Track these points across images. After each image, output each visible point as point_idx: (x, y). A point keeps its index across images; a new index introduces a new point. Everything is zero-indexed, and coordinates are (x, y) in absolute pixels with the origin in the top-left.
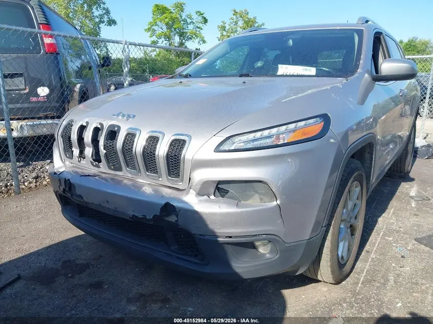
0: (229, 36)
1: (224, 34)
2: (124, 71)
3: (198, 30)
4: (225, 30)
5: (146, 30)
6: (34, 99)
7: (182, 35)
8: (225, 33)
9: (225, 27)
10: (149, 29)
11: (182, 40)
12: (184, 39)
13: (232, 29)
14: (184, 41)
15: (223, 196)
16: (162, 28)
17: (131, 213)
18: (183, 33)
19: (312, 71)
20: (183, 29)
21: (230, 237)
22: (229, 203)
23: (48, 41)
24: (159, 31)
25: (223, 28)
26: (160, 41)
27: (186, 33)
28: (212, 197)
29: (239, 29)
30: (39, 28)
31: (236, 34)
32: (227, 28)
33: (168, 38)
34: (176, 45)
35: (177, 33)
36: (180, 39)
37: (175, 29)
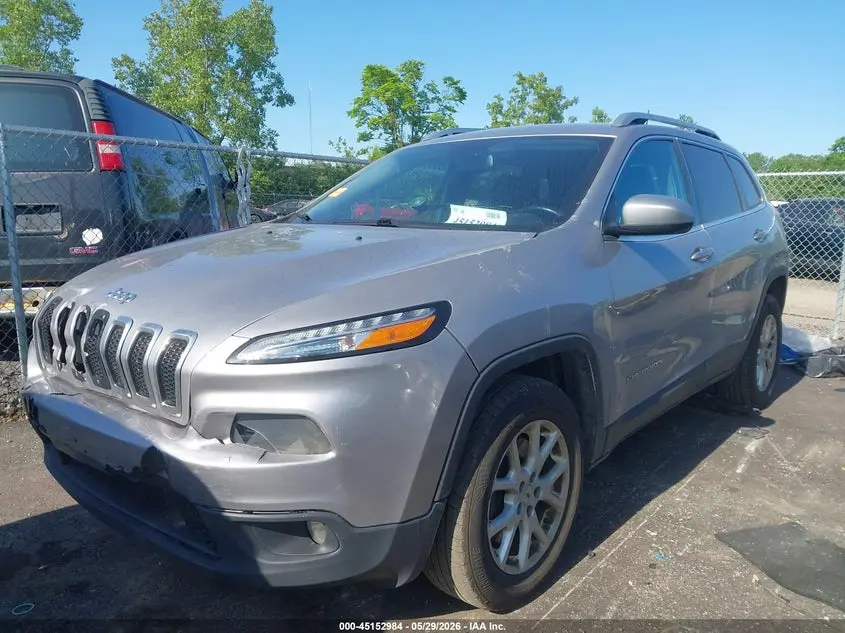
0: (508, 125)
1: (499, 120)
2: (241, 202)
3: (449, 112)
4: (500, 112)
5: (349, 113)
6: (77, 250)
7: (417, 122)
8: (500, 118)
9: (502, 107)
10: (355, 112)
11: (416, 134)
12: (421, 130)
13: (515, 111)
14: (420, 134)
15: (246, 441)
16: (378, 110)
17: (104, 462)
18: (420, 118)
19: (500, 218)
20: (419, 110)
21: (251, 512)
22: (249, 454)
23: (105, 149)
24: (374, 115)
25: (497, 108)
26: (376, 134)
27: (425, 119)
28: (227, 441)
29: (527, 110)
30: (92, 131)
31: (521, 121)
32: (505, 108)
33: (391, 127)
34: (406, 141)
35: (408, 118)
36: (413, 130)
37: (404, 112)
